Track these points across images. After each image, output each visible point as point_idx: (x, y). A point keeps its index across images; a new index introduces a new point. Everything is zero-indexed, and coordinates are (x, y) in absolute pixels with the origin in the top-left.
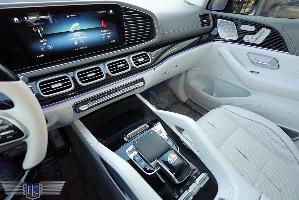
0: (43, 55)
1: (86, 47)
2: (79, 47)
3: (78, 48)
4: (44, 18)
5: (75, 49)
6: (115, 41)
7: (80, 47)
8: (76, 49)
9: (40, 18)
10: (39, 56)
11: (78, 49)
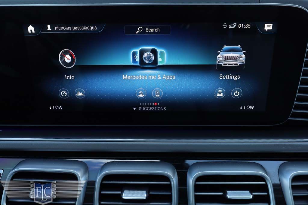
0: (61, 108)
1: (164, 109)
2: (144, 106)
3: (142, 106)
4: (84, 30)
5: (135, 109)
6: (252, 107)
7: (147, 106)
8: (137, 109)
9: (77, 30)
10: (52, 108)
11: (140, 109)
